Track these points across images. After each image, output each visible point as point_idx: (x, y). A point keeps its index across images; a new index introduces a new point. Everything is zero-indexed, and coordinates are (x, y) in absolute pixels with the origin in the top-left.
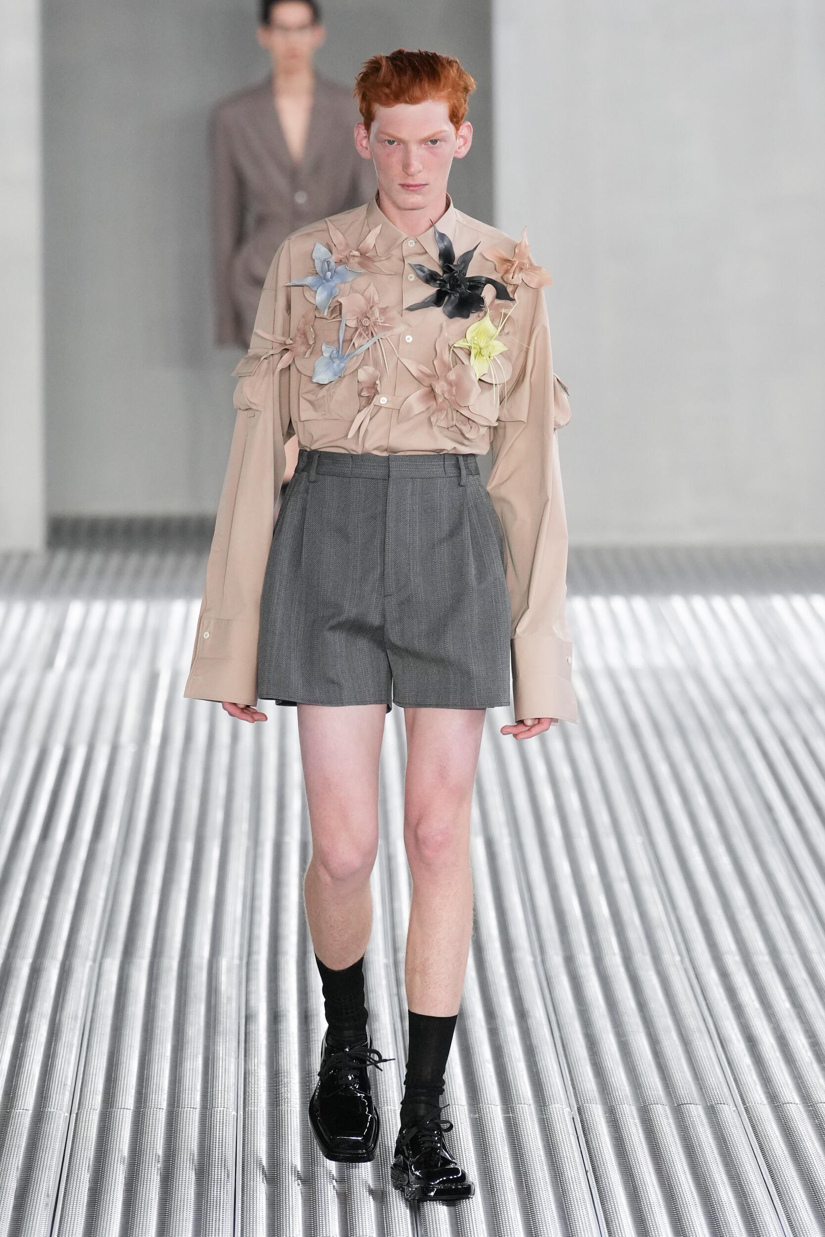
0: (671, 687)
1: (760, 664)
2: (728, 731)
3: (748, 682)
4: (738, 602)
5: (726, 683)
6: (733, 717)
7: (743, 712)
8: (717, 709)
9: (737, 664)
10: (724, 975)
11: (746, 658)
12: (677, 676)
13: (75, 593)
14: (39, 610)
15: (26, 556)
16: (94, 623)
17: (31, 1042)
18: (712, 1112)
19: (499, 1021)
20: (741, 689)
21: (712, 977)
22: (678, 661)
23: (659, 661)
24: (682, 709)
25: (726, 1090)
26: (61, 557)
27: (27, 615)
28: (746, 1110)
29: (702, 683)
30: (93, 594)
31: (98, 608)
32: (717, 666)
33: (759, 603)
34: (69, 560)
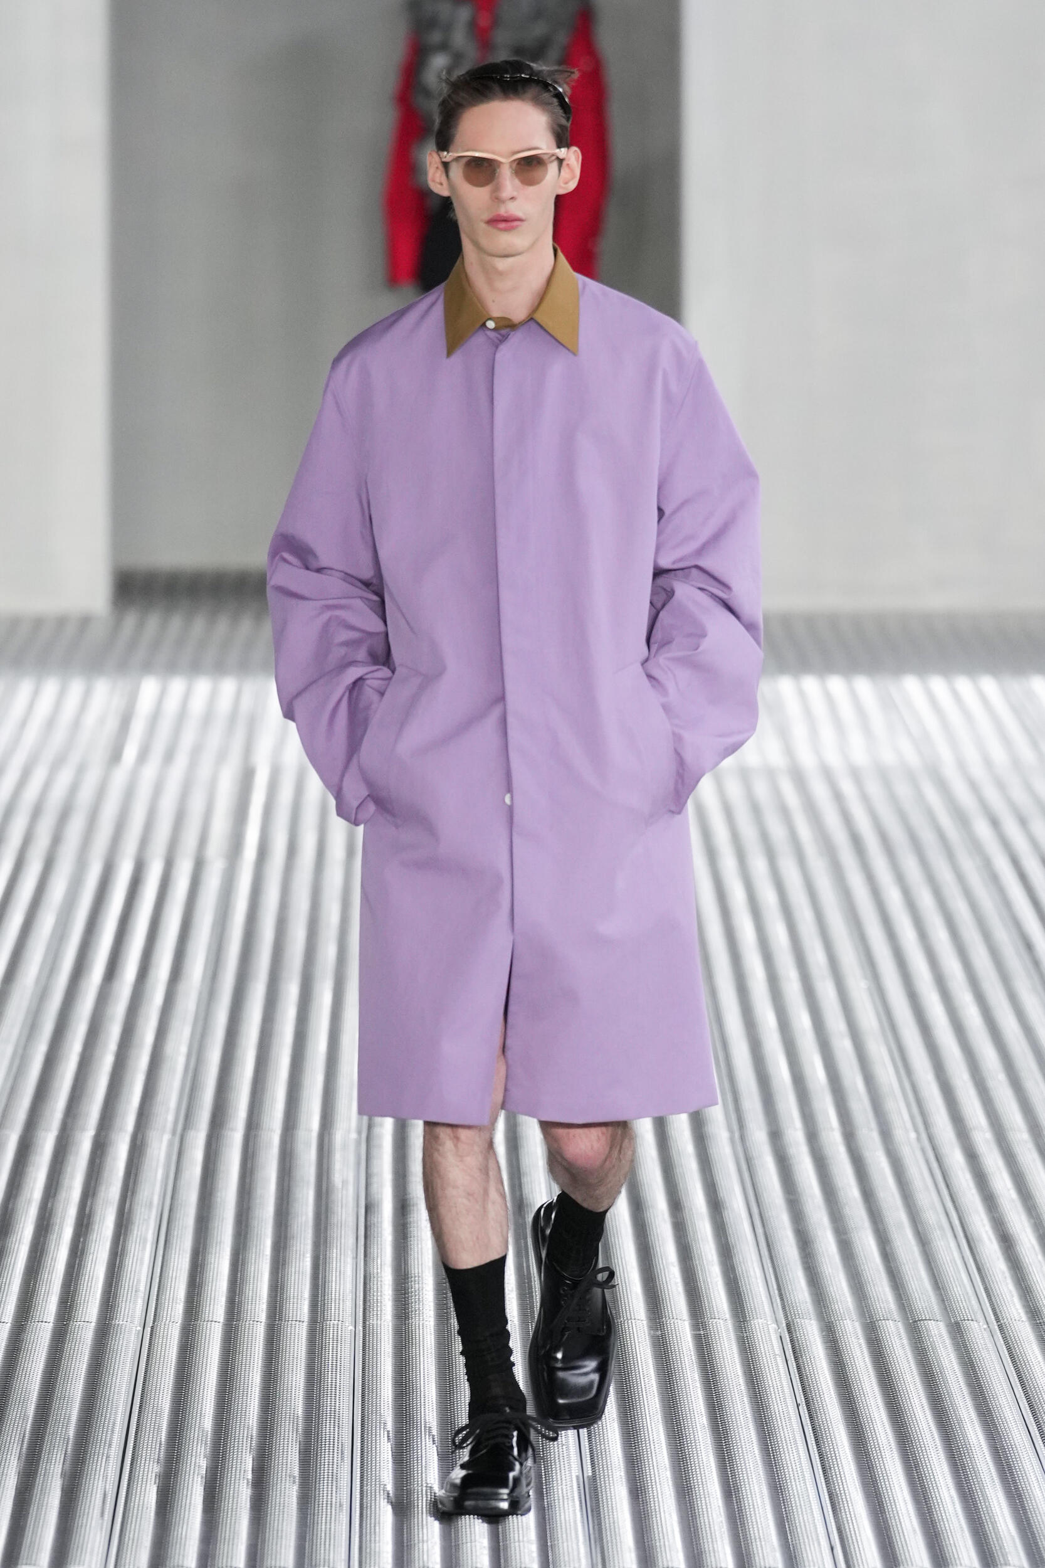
0: (903, 791)
1: (1016, 763)
2: (976, 847)
3: (1001, 786)
4: (988, 684)
5: (974, 786)
6: (983, 829)
8: (962, 818)
9: (988, 763)
10: (972, 1157)
11: (999, 755)
12: (911, 777)
13: (147, 667)
14: (102, 688)
15: (85, 621)
16: (172, 704)
17: (94, 1237)
18: (957, 1330)
20: (992, 794)
21: (956, 1159)
22: (912, 758)
23: (888, 757)
24: (918, 820)
25: (974, 1302)
26: (130, 620)
27: (87, 694)
28: (1001, 1327)
29: (943, 786)
30: (171, 668)
31: (177, 686)
32: (962, 765)
33: (1016, 685)
34: (141, 625)
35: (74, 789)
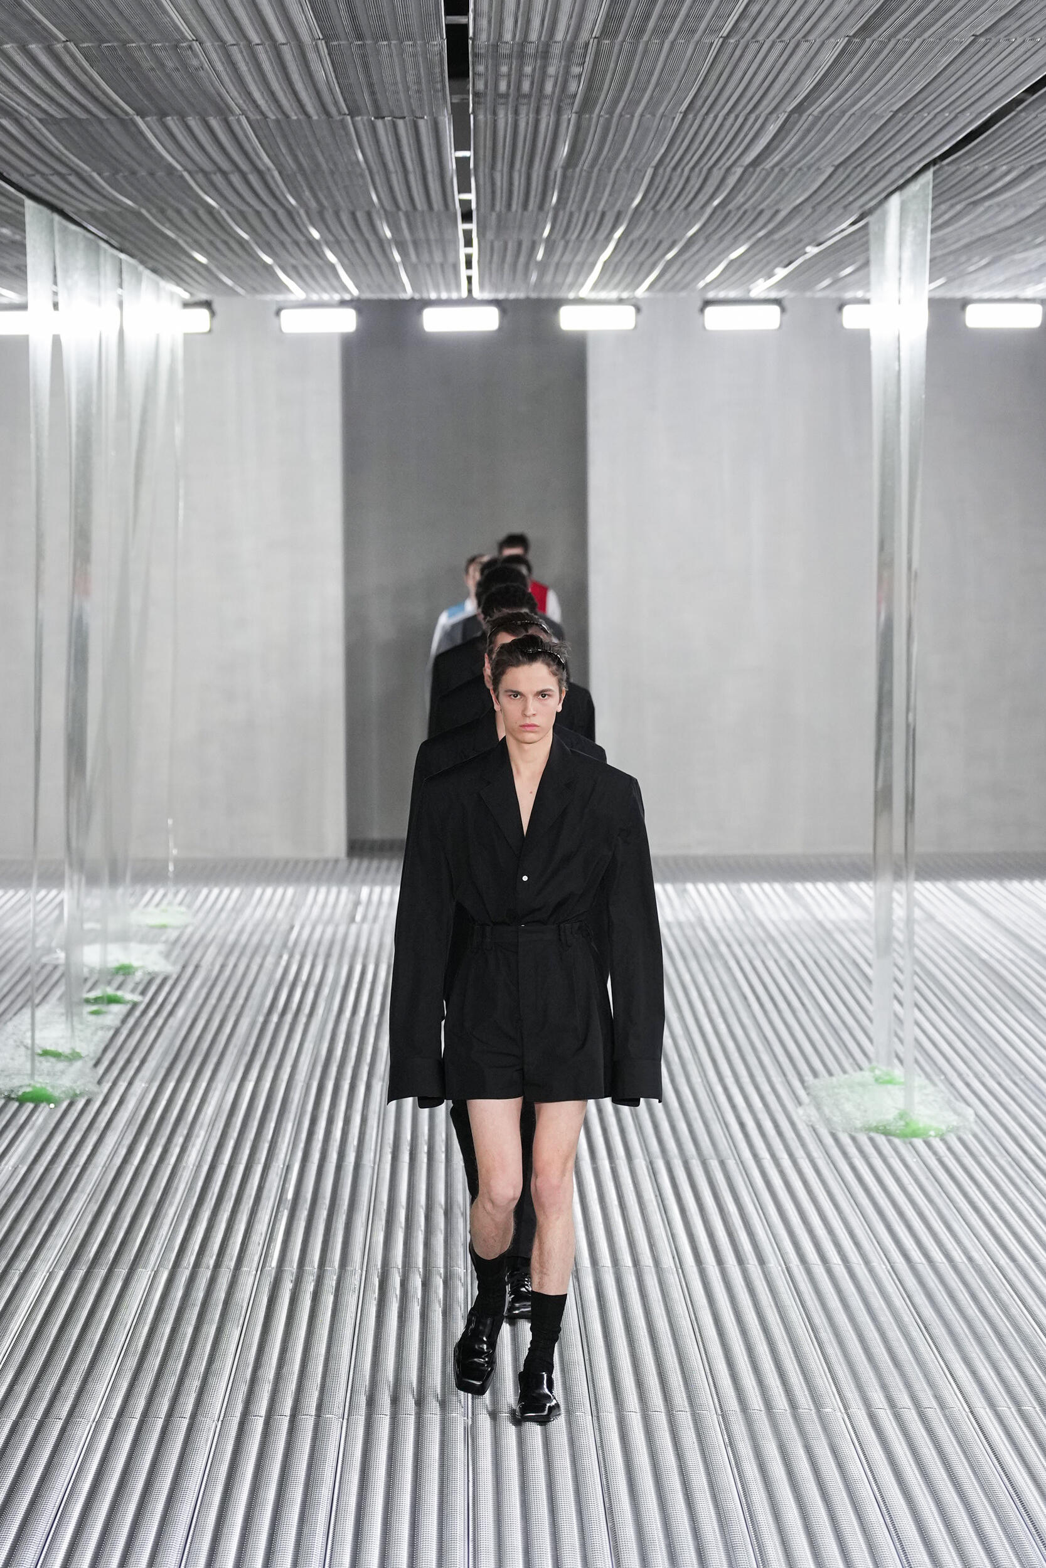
0: (689, 932)
1: (737, 920)
2: (721, 956)
3: (730, 929)
4: (723, 886)
5: (719, 930)
6: (723, 948)
7: (729, 946)
8: (714, 944)
9: (725, 920)
10: (726, 1089)
11: (729, 917)
12: (692, 926)
13: (363, 882)
14: (345, 890)
15: (336, 861)
16: (375, 898)
17: (352, 1125)
18: (722, 1163)
19: (604, 1114)
20: (726, 933)
21: (719, 1089)
22: (693, 919)
23: (682, 918)
24: (696, 944)
25: (729, 1152)
26: (355, 862)
27: (339, 893)
28: (741, 1162)
29: (705, 930)
30: (373, 883)
31: (377, 890)
32: (713, 920)
33: (734, 887)
34: (360, 864)
35: (334, 934)
